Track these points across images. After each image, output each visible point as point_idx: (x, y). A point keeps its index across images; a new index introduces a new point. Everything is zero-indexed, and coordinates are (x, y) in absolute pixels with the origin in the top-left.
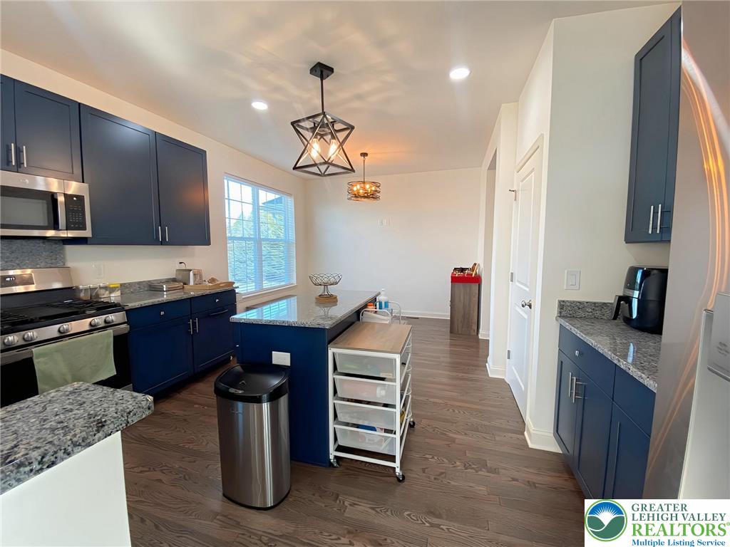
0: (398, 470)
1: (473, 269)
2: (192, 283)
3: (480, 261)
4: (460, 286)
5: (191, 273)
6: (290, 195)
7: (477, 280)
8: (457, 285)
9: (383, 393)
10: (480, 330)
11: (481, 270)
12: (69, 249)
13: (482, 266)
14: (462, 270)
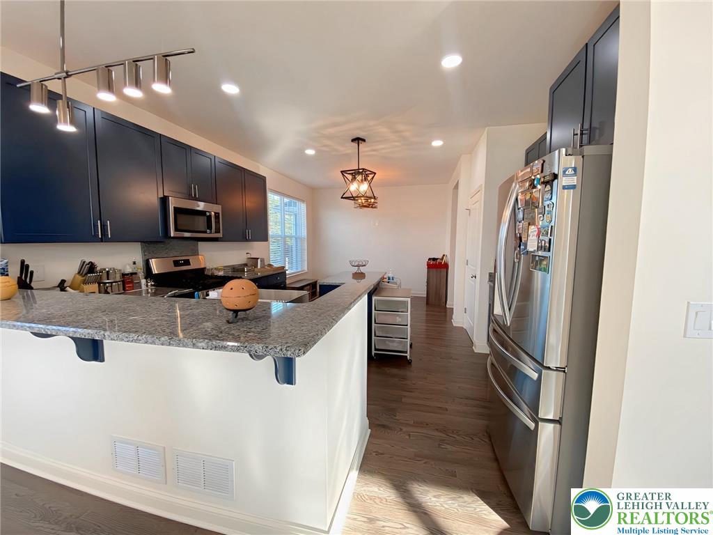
0: (408, 357)
1: (442, 258)
2: (259, 267)
3: (447, 253)
4: (434, 271)
5: (259, 261)
6: (303, 201)
7: (446, 266)
8: (431, 270)
9: (400, 320)
10: (448, 302)
11: (448, 259)
12: (200, 244)
13: (449, 256)
14: (434, 259)
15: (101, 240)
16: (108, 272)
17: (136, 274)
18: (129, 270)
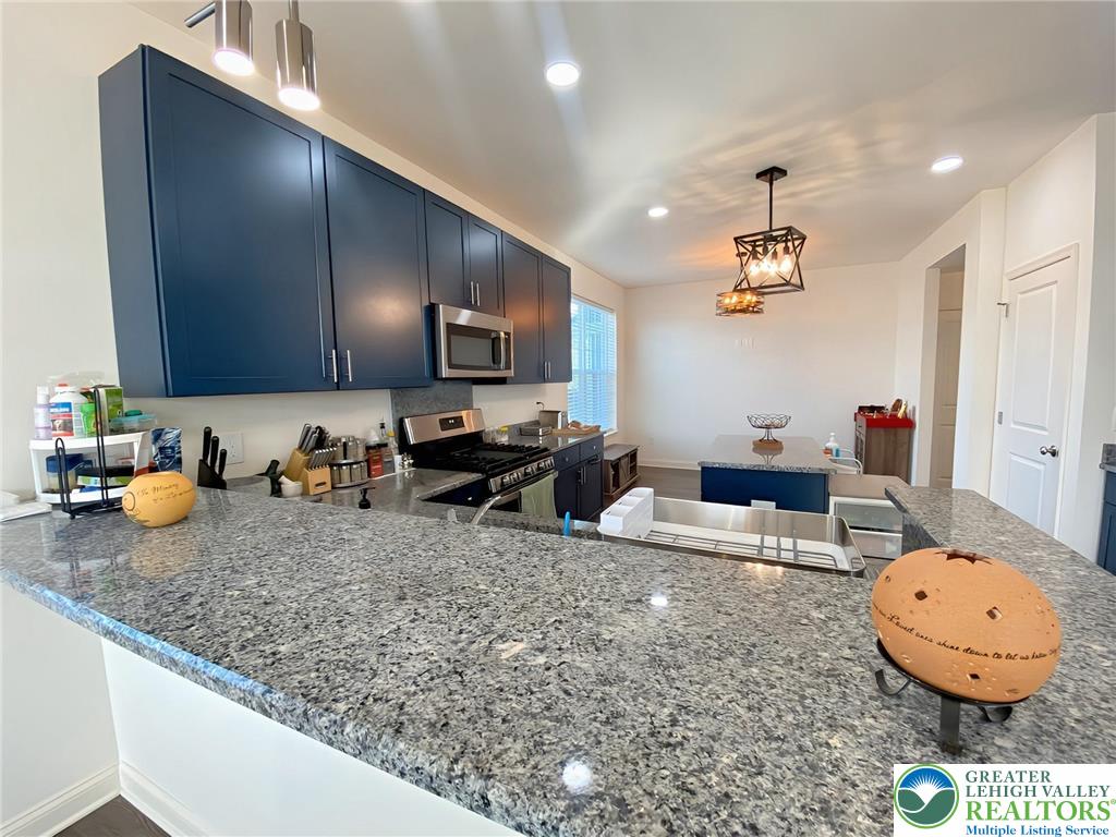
1: (895, 408)
2: (560, 427)
4: (880, 434)
5: (559, 416)
6: (612, 311)
7: (907, 423)
8: (874, 430)
12: (476, 389)
13: (914, 403)
14: (874, 409)
15: (338, 387)
16: (345, 444)
17: (386, 445)
18: (374, 439)
